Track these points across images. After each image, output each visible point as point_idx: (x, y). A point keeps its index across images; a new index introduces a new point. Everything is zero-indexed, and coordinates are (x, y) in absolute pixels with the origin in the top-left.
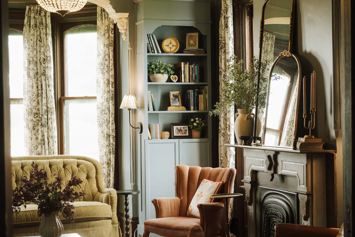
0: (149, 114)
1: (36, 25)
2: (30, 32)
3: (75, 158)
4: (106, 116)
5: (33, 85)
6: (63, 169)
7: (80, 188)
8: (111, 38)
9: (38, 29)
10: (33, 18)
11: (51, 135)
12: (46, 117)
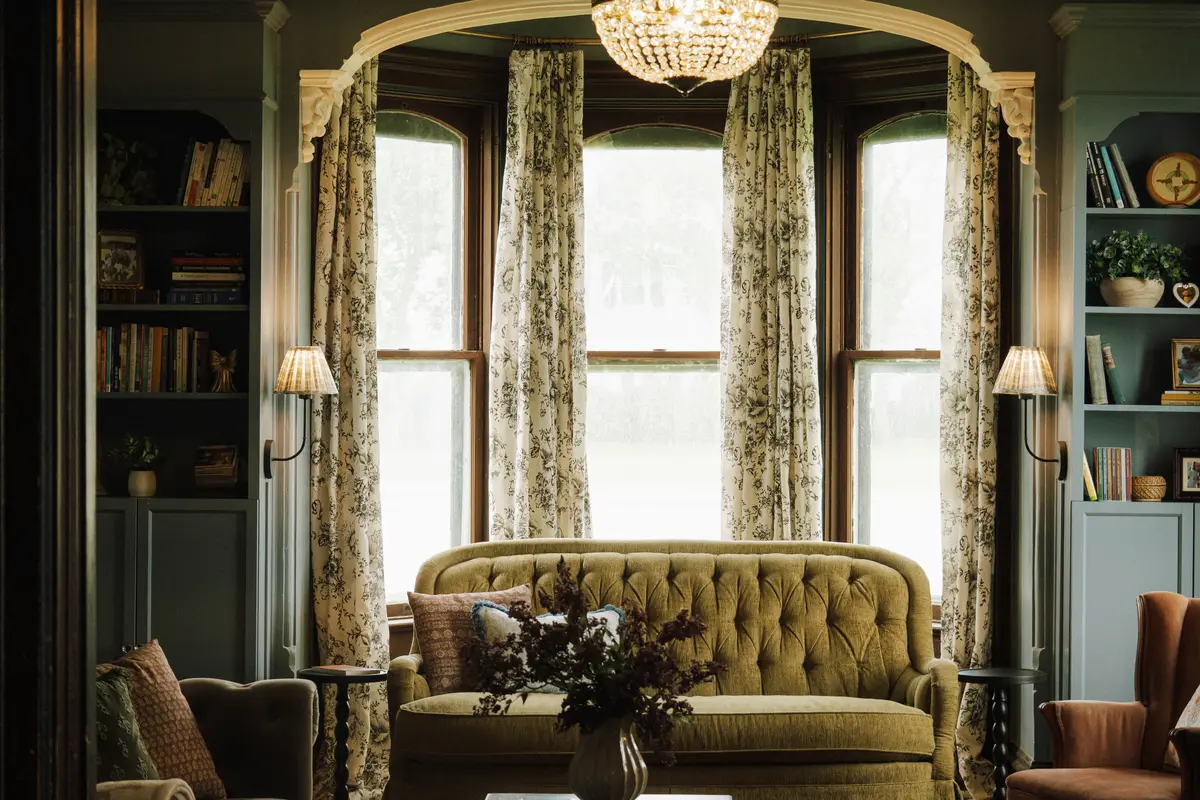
0: (1087, 414)
1: (763, 116)
2: (745, 136)
3: (847, 555)
4: (966, 415)
5: (749, 308)
6: (801, 587)
7: (851, 653)
8: (990, 156)
9: (770, 129)
10: (755, 94)
11: (801, 475)
12: (786, 414)
